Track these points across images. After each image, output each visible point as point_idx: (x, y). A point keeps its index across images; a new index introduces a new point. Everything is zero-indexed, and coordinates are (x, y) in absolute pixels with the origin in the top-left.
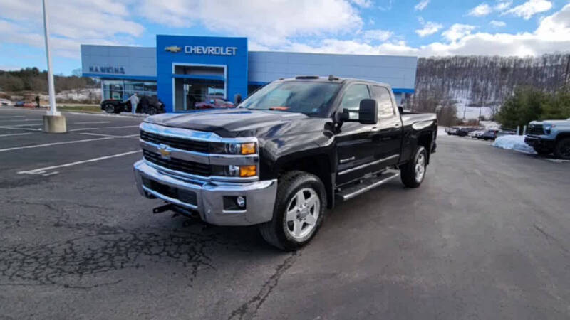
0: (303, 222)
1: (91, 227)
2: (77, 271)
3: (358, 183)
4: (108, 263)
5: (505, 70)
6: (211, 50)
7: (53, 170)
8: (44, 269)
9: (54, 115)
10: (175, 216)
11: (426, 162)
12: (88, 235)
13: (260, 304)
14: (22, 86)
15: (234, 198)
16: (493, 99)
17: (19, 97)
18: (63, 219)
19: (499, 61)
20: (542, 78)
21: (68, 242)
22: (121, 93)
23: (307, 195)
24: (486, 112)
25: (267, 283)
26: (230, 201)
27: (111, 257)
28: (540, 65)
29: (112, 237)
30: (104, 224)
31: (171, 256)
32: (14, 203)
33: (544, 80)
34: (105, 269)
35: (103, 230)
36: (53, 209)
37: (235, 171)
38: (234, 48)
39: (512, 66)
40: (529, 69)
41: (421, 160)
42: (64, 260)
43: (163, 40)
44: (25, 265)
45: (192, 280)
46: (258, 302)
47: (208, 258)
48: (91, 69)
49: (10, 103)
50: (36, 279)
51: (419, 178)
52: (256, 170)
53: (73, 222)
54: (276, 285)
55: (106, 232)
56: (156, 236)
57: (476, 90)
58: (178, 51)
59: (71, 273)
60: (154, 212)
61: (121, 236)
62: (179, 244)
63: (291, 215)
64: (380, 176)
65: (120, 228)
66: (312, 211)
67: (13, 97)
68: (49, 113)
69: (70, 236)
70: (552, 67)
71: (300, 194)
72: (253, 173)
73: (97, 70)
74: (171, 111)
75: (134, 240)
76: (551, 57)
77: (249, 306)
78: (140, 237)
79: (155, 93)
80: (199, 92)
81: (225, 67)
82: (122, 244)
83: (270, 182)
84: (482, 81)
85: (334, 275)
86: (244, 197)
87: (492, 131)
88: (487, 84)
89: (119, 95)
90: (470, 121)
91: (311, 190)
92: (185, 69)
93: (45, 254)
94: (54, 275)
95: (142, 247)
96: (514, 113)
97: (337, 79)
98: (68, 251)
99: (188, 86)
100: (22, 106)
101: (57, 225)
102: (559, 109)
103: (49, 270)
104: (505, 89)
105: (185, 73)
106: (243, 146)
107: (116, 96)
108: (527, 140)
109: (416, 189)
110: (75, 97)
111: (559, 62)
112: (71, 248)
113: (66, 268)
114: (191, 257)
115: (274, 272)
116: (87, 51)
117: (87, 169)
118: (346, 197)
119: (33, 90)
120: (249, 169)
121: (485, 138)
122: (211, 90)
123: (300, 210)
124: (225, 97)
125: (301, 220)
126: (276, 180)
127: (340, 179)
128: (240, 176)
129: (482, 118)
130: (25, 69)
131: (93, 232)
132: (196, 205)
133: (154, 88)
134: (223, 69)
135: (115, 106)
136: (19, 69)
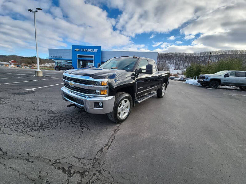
0: (124, 112)
1: (45, 111)
2: (38, 129)
3: (143, 96)
4: (50, 126)
5: (186, 57)
6: (89, 50)
7: (36, 89)
8: (26, 128)
9: (39, 71)
10: (75, 108)
11: (166, 89)
12: (44, 114)
13: (109, 147)
14: (31, 62)
15: (98, 103)
16: (182, 67)
17: (30, 66)
18: (36, 107)
19: (185, 54)
20: (200, 60)
21: (37, 117)
22: (61, 64)
23: (126, 102)
24: (180, 71)
25: (111, 137)
26: (97, 104)
27: (51, 123)
28: (199, 56)
29: (53, 115)
30: (51, 110)
31: (74, 124)
32: (21, 101)
33: (200, 61)
34: (49, 129)
35: (50, 112)
36: (34, 104)
37: (98, 92)
38: (97, 50)
39: (189, 56)
40: (195, 57)
41: (164, 88)
42: (34, 125)
43: (74, 47)
44: (20, 126)
45: (81, 135)
46: (107, 147)
47: (87, 125)
48: (52, 57)
49: (27, 67)
50: (22, 132)
51: (163, 95)
52: (107, 92)
53: (39, 109)
54: (114, 139)
55: (51, 113)
56: (69, 115)
57: (176, 64)
58: (79, 51)
59: (35, 130)
60: (68, 107)
61: (56, 115)
62: (77, 119)
63: (119, 109)
64: (150, 94)
65: (56, 111)
66: (127, 108)
67: (28, 65)
68: (37, 70)
69: (37, 114)
70: (203, 56)
71: (123, 101)
72: (106, 93)
73: (53, 57)
74: (76, 68)
75: (61, 116)
76: (203, 53)
77: (104, 149)
78: (63, 115)
79: (71, 64)
80: (85, 64)
81: (94, 56)
82: (56, 118)
83: (112, 97)
84: (178, 61)
85: (137, 134)
86: (102, 103)
87: (183, 78)
88: (180, 62)
89: (60, 65)
90: (174, 74)
91: (127, 100)
92: (81, 57)
93: (27, 122)
94: (29, 131)
95: (63, 119)
96: (191, 72)
97: (136, 57)
98: (36, 121)
99: (82, 62)
100: (31, 68)
101: (34, 110)
102: (208, 70)
103: (28, 129)
104: (186, 64)
105: (81, 58)
106: (102, 82)
107: (59, 65)
108: (198, 81)
109: (162, 98)
110: (47, 65)
111: (206, 55)
112: (37, 120)
113: (34, 128)
114: (81, 125)
115: (113, 133)
116: (51, 50)
117: (48, 89)
118: (139, 102)
119: (34, 63)
120: (104, 92)
121: (180, 80)
122: (89, 64)
123: (123, 107)
124: (94, 66)
125: (123, 111)
126: (115, 96)
127: (137, 95)
128: (100, 94)
129: (178, 74)
130: (32, 57)
131: (46, 113)
132: (83, 105)
133: (71, 63)
134: (93, 57)
135: (59, 68)
136: (30, 57)
